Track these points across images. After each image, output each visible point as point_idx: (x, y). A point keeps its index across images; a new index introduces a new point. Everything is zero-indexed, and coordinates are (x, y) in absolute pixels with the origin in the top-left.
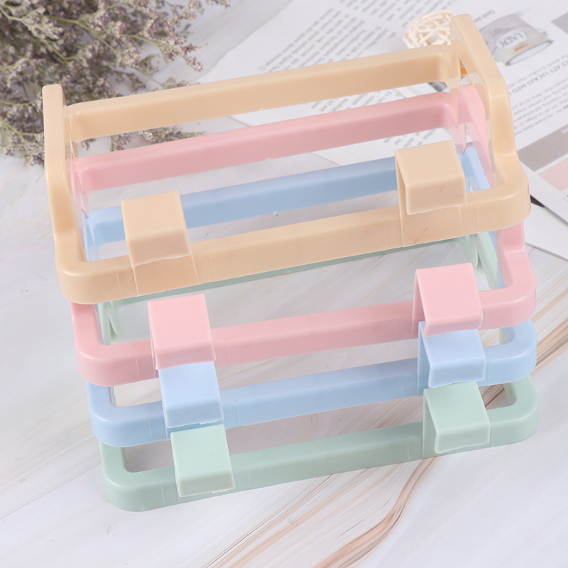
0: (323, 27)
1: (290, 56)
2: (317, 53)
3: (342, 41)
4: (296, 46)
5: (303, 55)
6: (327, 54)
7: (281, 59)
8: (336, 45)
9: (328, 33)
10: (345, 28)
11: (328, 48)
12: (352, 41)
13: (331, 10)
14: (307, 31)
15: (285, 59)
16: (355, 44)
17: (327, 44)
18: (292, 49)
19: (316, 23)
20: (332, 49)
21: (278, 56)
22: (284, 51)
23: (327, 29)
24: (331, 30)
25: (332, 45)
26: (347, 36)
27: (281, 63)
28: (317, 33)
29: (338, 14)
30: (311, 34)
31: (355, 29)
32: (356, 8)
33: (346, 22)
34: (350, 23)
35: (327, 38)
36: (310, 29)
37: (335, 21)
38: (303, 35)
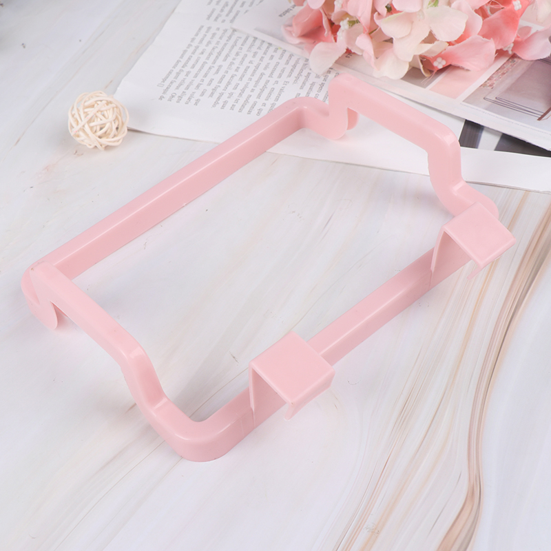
0: (201, 42)
1: (181, 71)
2: (205, 63)
3: (223, 49)
4: (183, 61)
5: (193, 67)
6: (214, 62)
7: (174, 74)
8: (219, 54)
9: (207, 45)
10: (221, 38)
11: (213, 57)
12: (233, 47)
13: (202, 27)
14: (188, 48)
15: (178, 74)
16: (236, 49)
17: (210, 54)
18: (180, 65)
19: (193, 40)
20: (217, 57)
21: (170, 73)
22: (174, 67)
23: (205, 42)
24: (209, 43)
25: (215, 54)
26: (225, 44)
27: (176, 78)
28: (197, 47)
29: (209, 28)
30: (192, 49)
31: (230, 38)
32: (224, 21)
33: (219, 33)
34: (224, 33)
35: (209, 49)
36: (190, 46)
37: (209, 35)
38: (185, 51)
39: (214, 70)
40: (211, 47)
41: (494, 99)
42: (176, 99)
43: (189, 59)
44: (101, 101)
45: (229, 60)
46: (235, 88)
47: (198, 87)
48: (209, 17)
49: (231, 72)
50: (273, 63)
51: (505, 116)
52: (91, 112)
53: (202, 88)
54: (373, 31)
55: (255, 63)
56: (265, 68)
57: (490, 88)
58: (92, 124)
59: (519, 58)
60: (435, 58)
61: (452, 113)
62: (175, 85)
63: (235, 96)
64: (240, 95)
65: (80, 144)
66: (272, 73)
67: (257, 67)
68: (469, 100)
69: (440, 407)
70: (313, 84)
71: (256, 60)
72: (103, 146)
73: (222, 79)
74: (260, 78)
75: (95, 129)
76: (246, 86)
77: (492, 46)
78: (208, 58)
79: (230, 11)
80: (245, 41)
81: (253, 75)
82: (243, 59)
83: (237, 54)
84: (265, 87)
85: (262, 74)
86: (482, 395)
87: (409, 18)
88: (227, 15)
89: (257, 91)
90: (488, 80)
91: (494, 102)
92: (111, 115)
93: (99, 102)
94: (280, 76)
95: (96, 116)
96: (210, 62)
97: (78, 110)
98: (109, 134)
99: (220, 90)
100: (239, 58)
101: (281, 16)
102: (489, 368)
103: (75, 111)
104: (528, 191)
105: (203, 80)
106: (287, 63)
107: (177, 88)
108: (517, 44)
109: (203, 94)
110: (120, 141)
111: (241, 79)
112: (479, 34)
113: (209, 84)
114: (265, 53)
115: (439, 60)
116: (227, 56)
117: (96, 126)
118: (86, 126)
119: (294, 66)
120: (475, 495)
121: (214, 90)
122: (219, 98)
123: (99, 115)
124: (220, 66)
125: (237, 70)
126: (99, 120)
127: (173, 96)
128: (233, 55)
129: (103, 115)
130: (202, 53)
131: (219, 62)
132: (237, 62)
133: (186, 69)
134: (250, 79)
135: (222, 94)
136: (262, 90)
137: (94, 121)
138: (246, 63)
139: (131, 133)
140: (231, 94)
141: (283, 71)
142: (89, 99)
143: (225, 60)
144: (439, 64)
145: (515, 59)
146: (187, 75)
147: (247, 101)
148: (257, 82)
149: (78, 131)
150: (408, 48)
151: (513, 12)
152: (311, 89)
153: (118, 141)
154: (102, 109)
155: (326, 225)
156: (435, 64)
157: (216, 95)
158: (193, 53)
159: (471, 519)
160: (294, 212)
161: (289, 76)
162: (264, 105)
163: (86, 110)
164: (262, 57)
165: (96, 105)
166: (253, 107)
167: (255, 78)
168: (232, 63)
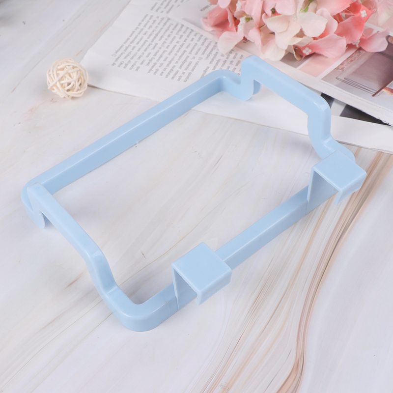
0: (145, 26)
1: (129, 46)
2: (146, 41)
3: (159, 32)
4: (132, 39)
5: (138, 43)
6: (153, 41)
7: (124, 48)
8: (157, 35)
9: (149, 28)
10: (159, 24)
11: (152, 37)
12: (166, 31)
13: (147, 15)
14: (136, 29)
15: (127, 48)
16: (168, 32)
17: (151, 35)
18: (129, 41)
19: (140, 24)
20: (155, 37)
21: (122, 47)
22: (125, 43)
23: (148, 26)
24: (151, 27)
25: (154, 35)
26: (162, 29)
27: (125, 50)
28: (142, 30)
29: (152, 16)
30: (138, 30)
31: (165, 24)
32: (162, 12)
33: (158, 20)
34: (161, 21)
35: (150, 31)
36: (137, 28)
37: (151, 21)
38: (133, 32)
39: (152, 46)
40: (152, 29)
41: (343, 79)
42: (123, 65)
43: (136, 37)
44: (69, 66)
45: (163, 39)
46: (165, 60)
47: (139, 58)
48: (152, 9)
49: (164, 49)
50: (193, 43)
51: (350, 92)
52: (61, 73)
53: (142, 59)
54: (261, 27)
55: (181, 43)
56: (187, 47)
57: (341, 71)
58: (62, 82)
59: (364, 50)
60: (304, 48)
61: (313, 87)
62: (124, 55)
63: (164, 66)
64: (168, 65)
65: (55, 94)
66: (191, 51)
67: (182, 46)
68: (326, 79)
69: (282, 301)
70: (219, 61)
71: (182, 41)
72: (70, 97)
73: (156, 53)
74: (183, 54)
75: (64, 85)
76: (172, 59)
77: (344, 42)
78: (148, 38)
79: (167, 5)
80: (175, 27)
81: (178, 52)
82: (173, 40)
83: (169, 36)
84: (185, 60)
85: (185, 51)
86: (312, 294)
87: (287, 19)
88: (165, 8)
89: (180, 63)
90: (341, 64)
91: (343, 81)
92: (75, 76)
93: (67, 67)
94: (197, 53)
95: (65, 77)
96: (150, 40)
97: (53, 71)
98: (74, 89)
99: (154, 61)
100: (170, 39)
101: (201, 10)
102: (319, 275)
103: (51, 73)
104: (360, 147)
105: (143, 53)
106: (203, 44)
107: (125, 58)
108: (362, 41)
109: (142, 63)
110: (82, 94)
111: (170, 54)
112: (335, 33)
113: (147, 56)
114: (188, 37)
115: (307, 49)
116: (162, 37)
117: (65, 83)
118: (58, 83)
119: (207, 47)
120: (299, 367)
121: (151, 60)
122: (153, 67)
123: (67, 76)
124: (156, 44)
125: (167, 48)
126: (67, 79)
127: (122, 64)
128: (166, 36)
129: (70, 76)
130: (145, 34)
131: (156, 41)
132: (168, 42)
133: (133, 45)
134: (176, 54)
135: (155, 64)
136: (183, 63)
137: (63, 80)
138: (174, 43)
139: (90, 88)
140: (162, 64)
141: (199, 50)
142: (61, 64)
143: (160, 40)
144: (307, 52)
145: (361, 51)
146: (133, 49)
147: (172, 70)
148: (181, 57)
149: (53, 86)
150: (285, 40)
151: (360, 18)
152: (217, 64)
153: (81, 93)
154: (69, 72)
155: (217, 163)
156: (304, 52)
157: (151, 64)
158: (139, 33)
159: (294, 385)
160: (196, 152)
161: (203, 54)
162: (184, 73)
163: (58, 72)
164: (186, 39)
165: (65, 69)
166: (175, 74)
167: (180, 54)
168: (165, 42)
